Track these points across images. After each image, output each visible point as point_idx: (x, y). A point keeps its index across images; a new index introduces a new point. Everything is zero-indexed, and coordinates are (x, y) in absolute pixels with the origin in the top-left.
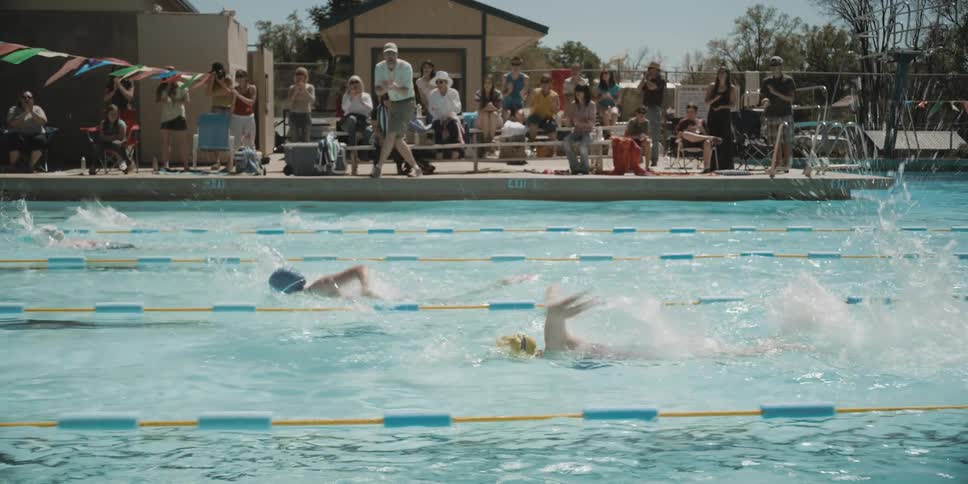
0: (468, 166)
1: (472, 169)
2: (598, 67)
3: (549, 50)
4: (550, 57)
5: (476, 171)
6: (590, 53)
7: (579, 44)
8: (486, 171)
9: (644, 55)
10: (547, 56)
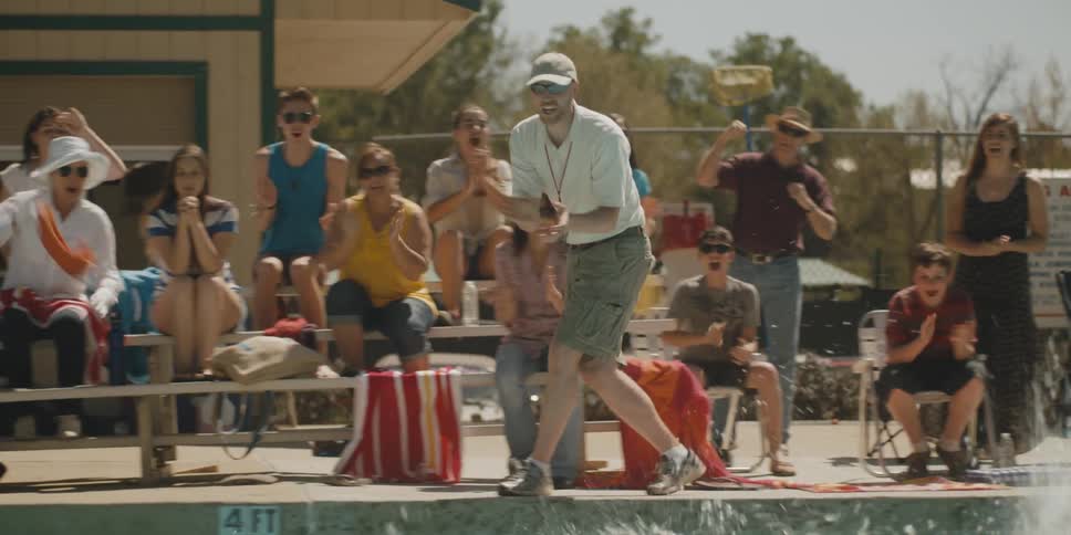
0: (124, 460)
1: (135, 472)
2: (851, 119)
3: (683, 63)
4: (688, 89)
5: (155, 476)
6: (824, 71)
7: (787, 43)
8: (209, 478)
9: (1000, 77)
10: (676, 83)
